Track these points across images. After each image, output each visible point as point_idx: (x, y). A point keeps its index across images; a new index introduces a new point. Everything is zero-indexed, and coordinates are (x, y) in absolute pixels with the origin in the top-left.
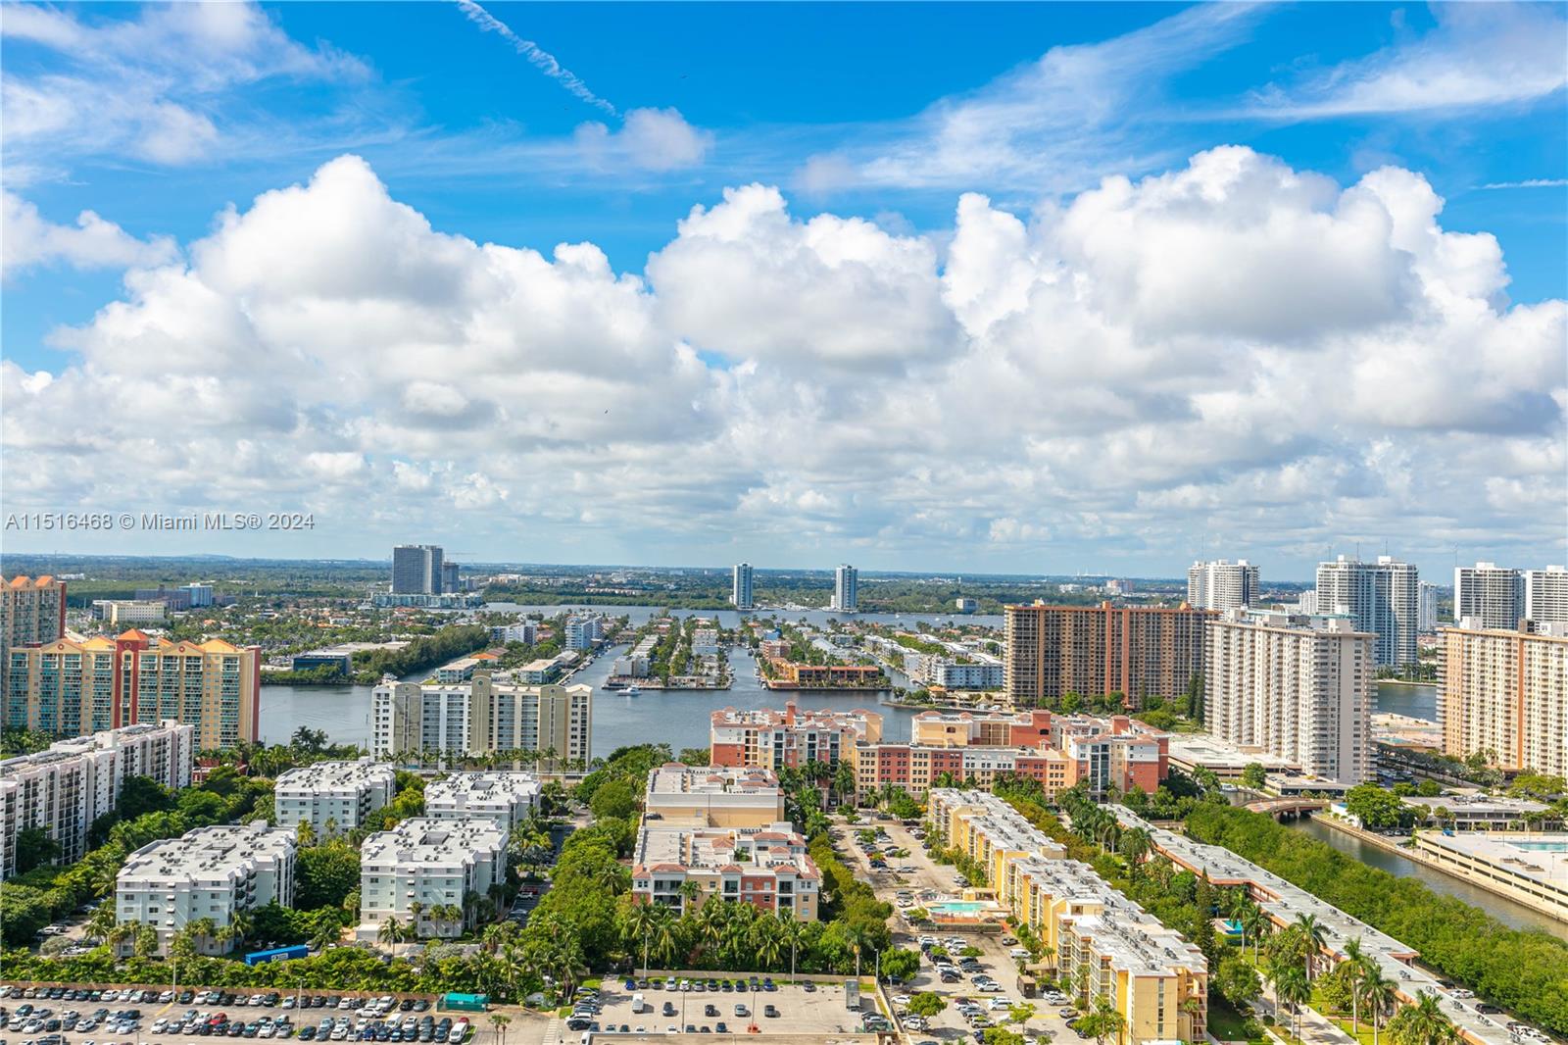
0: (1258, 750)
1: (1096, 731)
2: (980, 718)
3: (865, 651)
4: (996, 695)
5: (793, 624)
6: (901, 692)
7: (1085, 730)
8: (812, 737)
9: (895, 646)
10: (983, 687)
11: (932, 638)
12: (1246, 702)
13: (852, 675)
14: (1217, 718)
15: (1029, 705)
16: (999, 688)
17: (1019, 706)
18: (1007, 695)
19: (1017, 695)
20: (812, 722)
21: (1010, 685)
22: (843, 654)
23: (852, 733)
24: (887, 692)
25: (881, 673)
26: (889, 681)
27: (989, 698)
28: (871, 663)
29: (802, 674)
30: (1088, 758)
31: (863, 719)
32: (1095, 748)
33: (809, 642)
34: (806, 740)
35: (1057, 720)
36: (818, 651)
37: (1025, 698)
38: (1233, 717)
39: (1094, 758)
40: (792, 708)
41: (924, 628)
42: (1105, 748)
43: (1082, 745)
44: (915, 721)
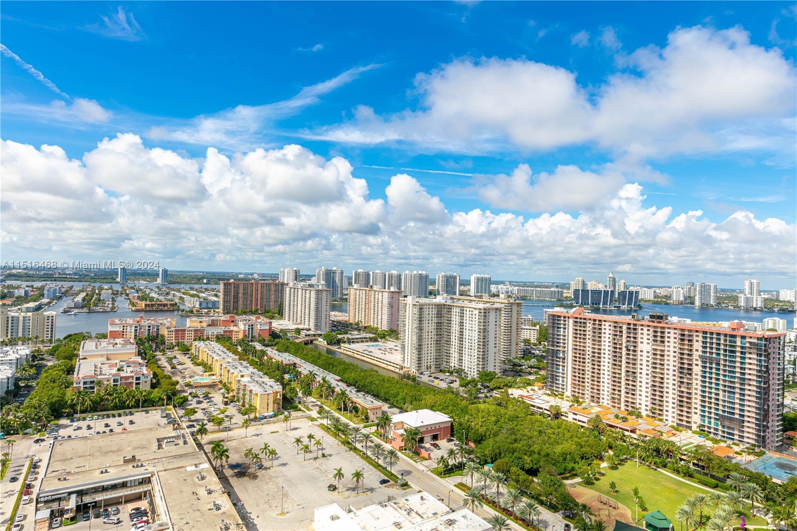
0: (299, 324)
1: (249, 320)
2: (211, 318)
3: (170, 297)
4: (217, 310)
5: (142, 288)
6: (183, 310)
7: (246, 320)
8: (149, 327)
9: (182, 295)
10: (212, 308)
11: (195, 292)
12: (295, 310)
13: (165, 305)
14: (287, 315)
15: (228, 313)
16: (218, 308)
17: (224, 314)
18: (221, 310)
19: (224, 310)
20: (149, 321)
21: (221, 307)
22: (162, 298)
23: (164, 325)
24: (178, 310)
25: (176, 304)
26: (179, 306)
27: (214, 311)
28: (172, 301)
29: (146, 305)
30: (247, 329)
31: (169, 320)
32: (249, 326)
33: (149, 294)
34: (147, 328)
35: (237, 317)
36: (152, 297)
37: (226, 311)
38: (291, 315)
39: (249, 329)
40: (141, 317)
41: (192, 289)
42: (252, 325)
43: (245, 325)
44: (188, 320)
